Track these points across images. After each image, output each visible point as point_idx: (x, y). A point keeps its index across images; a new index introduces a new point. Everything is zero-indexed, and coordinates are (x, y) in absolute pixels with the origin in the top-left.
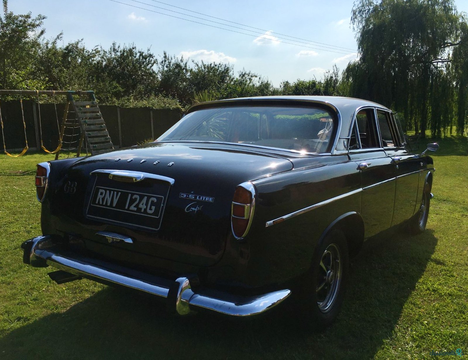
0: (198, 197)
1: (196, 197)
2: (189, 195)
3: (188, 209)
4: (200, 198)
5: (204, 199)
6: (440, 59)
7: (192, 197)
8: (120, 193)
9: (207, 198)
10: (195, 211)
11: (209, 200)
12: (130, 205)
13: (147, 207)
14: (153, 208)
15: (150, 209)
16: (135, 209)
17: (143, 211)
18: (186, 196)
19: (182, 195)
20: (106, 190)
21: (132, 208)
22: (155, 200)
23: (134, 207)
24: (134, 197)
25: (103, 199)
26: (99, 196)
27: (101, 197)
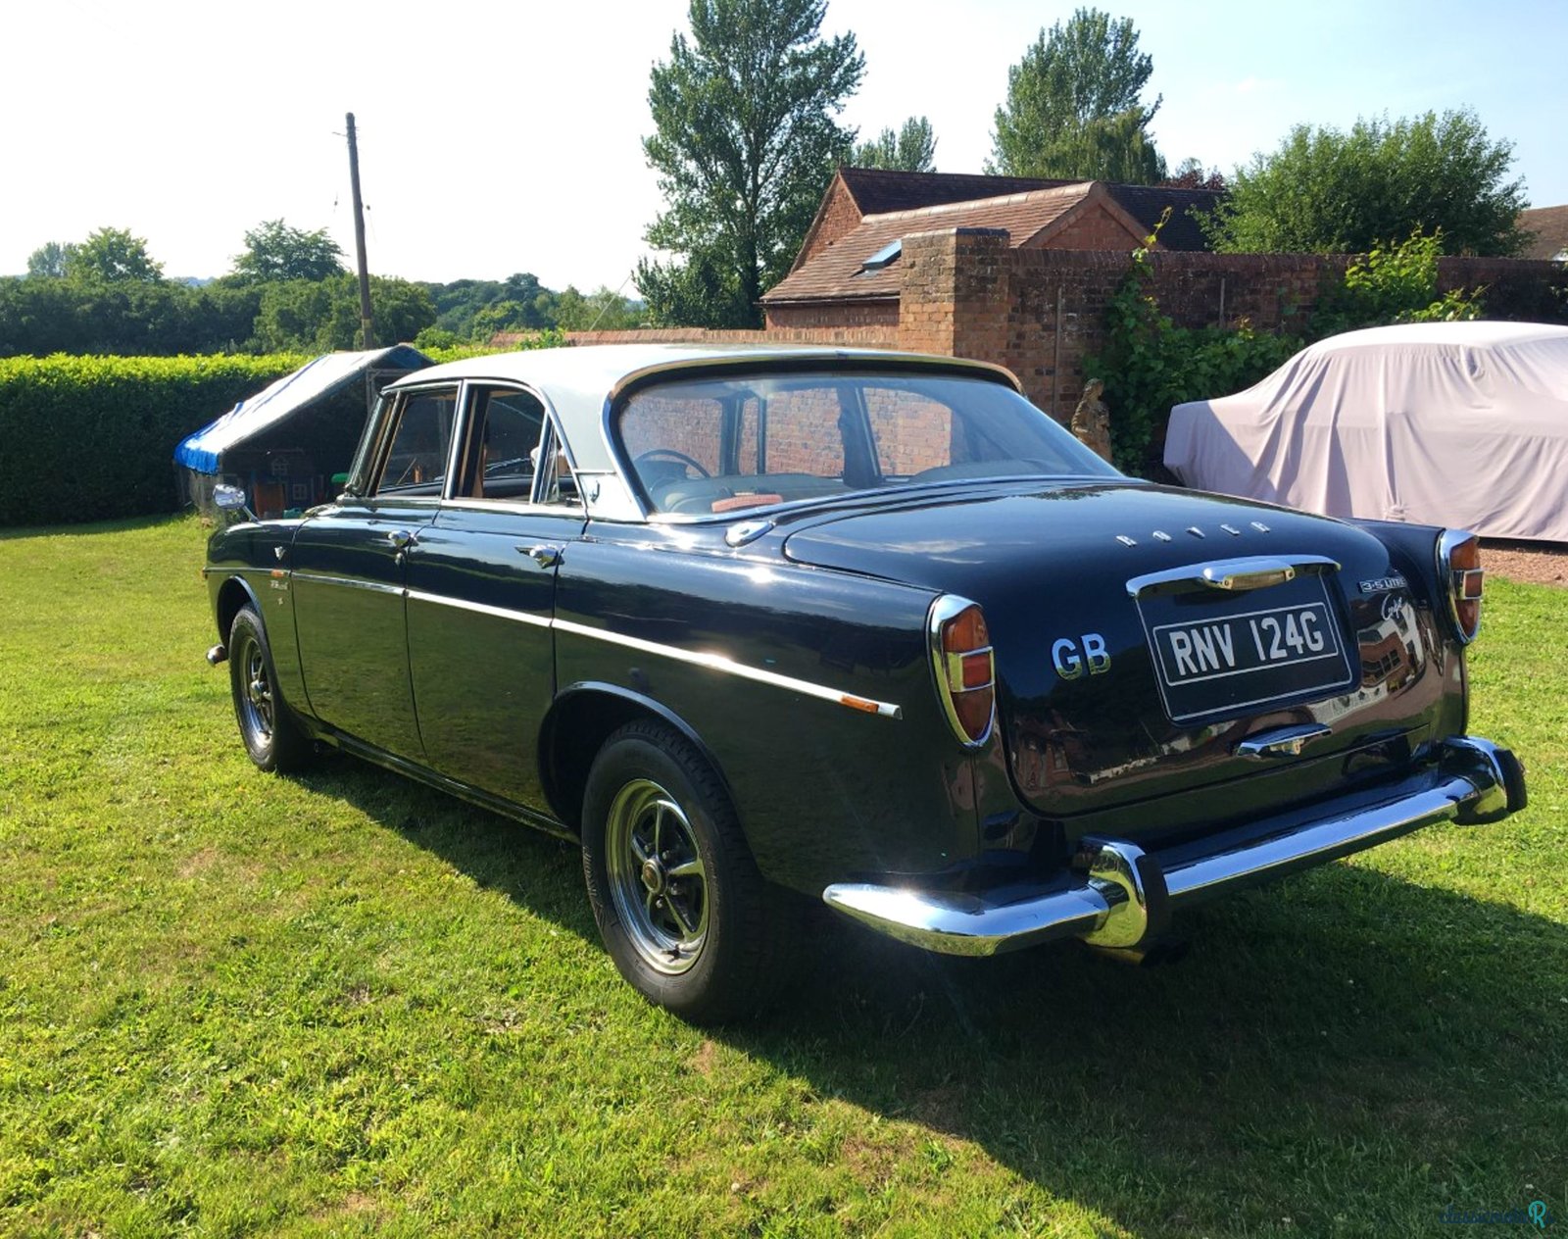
1: (1384, 584)
2: (1374, 583)
3: (1386, 614)
4: (1388, 583)
5: (1395, 584)
7: (1379, 585)
8: (1227, 627)
9: (1397, 581)
10: (1395, 612)
11: (1400, 582)
13: (1304, 640)
14: (1318, 635)
15: (1314, 640)
16: (1284, 654)
17: (1301, 651)
18: (1372, 586)
19: (1366, 586)
20: (1188, 632)
21: (1274, 652)
22: (1312, 617)
23: (1278, 650)
24: (1265, 627)
25: (1194, 656)
26: (1179, 653)
27: (1187, 652)
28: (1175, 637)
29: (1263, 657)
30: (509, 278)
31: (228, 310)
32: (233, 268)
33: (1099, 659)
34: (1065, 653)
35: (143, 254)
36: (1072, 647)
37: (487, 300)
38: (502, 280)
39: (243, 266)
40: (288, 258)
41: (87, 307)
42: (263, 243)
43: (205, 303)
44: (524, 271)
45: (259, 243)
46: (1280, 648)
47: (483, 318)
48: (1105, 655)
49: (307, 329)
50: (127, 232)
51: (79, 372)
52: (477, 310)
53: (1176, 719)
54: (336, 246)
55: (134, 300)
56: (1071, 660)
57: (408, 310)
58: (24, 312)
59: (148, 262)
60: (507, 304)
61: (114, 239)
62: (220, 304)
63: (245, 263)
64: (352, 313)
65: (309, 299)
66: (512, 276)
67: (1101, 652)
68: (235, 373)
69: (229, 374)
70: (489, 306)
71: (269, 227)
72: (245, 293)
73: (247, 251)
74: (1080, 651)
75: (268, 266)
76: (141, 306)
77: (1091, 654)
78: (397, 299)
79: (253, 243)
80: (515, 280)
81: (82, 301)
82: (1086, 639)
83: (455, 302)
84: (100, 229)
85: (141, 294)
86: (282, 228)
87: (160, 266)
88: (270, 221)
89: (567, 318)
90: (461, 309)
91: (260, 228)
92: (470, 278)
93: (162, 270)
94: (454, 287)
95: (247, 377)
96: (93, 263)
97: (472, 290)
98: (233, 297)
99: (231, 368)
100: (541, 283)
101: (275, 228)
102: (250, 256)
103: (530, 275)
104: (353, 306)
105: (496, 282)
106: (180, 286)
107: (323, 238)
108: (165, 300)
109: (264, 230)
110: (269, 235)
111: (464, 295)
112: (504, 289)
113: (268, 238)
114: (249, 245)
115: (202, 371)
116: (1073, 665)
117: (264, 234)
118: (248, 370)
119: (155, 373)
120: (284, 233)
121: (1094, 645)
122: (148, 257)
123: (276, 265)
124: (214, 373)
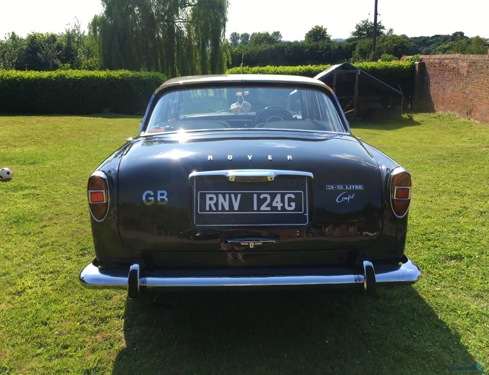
0: (347, 187)
1: (345, 187)
2: (337, 186)
3: (339, 200)
4: (349, 187)
5: (353, 188)
6: (182, 19)
7: (340, 187)
8: (239, 196)
9: (356, 186)
10: (347, 200)
11: (359, 188)
12: (259, 206)
13: (284, 204)
14: (293, 204)
15: (290, 206)
16: (269, 209)
17: (279, 209)
18: (334, 187)
19: (329, 187)
20: (217, 195)
21: (263, 208)
22: (293, 196)
23: (266, 207)
24: (262, 197)
25: (216, 205)
26: (208, 202)
27: (212, 203)
28: (208, 196)
29: (255, 209)
30: (453, 34)
31: (346, 49)
32: (351, 36)
33: (162, 200)
34: (148, 195)
35: (326, 33)
36: (152, 194)
37: (444, 42)
38: (451, 35)
39: (354, 35)
40: (368, 32)
41: (308, 50)
42: (361, 27)
43: (340, 47)
44: (459, 31)
45: (360, 27)
46: (267, 206)
47: (440, 48)
48: (166, 199)
49: (367, 54)
50: (322, 27)
51: (268, 71)
52: (439, 45)
53: (197, 225)
54: (384, 27)
55: (320, 47)
56: (150, 198)
57: (400, 47)
58: (291, 52)
59: (327, 35)
60: (450, 43)
61: (318, 29)
62: (344, 47)
63: (354, 34)
64: (381, 49)
65: (369, 45)
66: (454, 33)
67: (165, 197)
68: (310, 71)
69: (307, 71)
70: (444, 43)
71: (363, 22)
72: (352, 44)
73: (355, 30)
74: (155, 196)
75: (362, 34)
76: (321, 49)
77: (159, 198)
78: (397, 44)
79: (358, 28)
80: (455, 34)
81: (307, 48)
82: (159, 192)
83: (432, 43)
84: (315, 26)
85: (322, 45)
86: (367, 22)
87: (330, 36)
88: (364, 20)
89: (457, 48)
90: (434, 45)
91: (361, 23)
92: (439, 34)
93: (330, 38)
94: (433, 37)
95: (312, 72)
96: (312, 36)
97: (439, 38)
98: (348, 45)
99: (309, 70)
100: (465, 35)
101: (365, 22)
102: (356, 32)
103: (461, 32)
104: (382, 47)
105: (449, 35)
106: (335, 42)
107: (380, 25)
108: (328, 47)
109: (362, 23)
110: (363, 25)
111: (437, 40)
112: (451, 37)
113: (363, 26)
114: (356, 28)
115: (301, 70)
116: (151, 200)
117: (361, 24)
118: (313, 70)
119: (288, 71)
120: (368, 24)
121: (162, 194)
122: (327, 34)
123: (364, 34)
124: (303, 71)
